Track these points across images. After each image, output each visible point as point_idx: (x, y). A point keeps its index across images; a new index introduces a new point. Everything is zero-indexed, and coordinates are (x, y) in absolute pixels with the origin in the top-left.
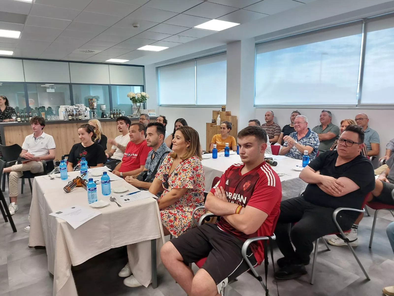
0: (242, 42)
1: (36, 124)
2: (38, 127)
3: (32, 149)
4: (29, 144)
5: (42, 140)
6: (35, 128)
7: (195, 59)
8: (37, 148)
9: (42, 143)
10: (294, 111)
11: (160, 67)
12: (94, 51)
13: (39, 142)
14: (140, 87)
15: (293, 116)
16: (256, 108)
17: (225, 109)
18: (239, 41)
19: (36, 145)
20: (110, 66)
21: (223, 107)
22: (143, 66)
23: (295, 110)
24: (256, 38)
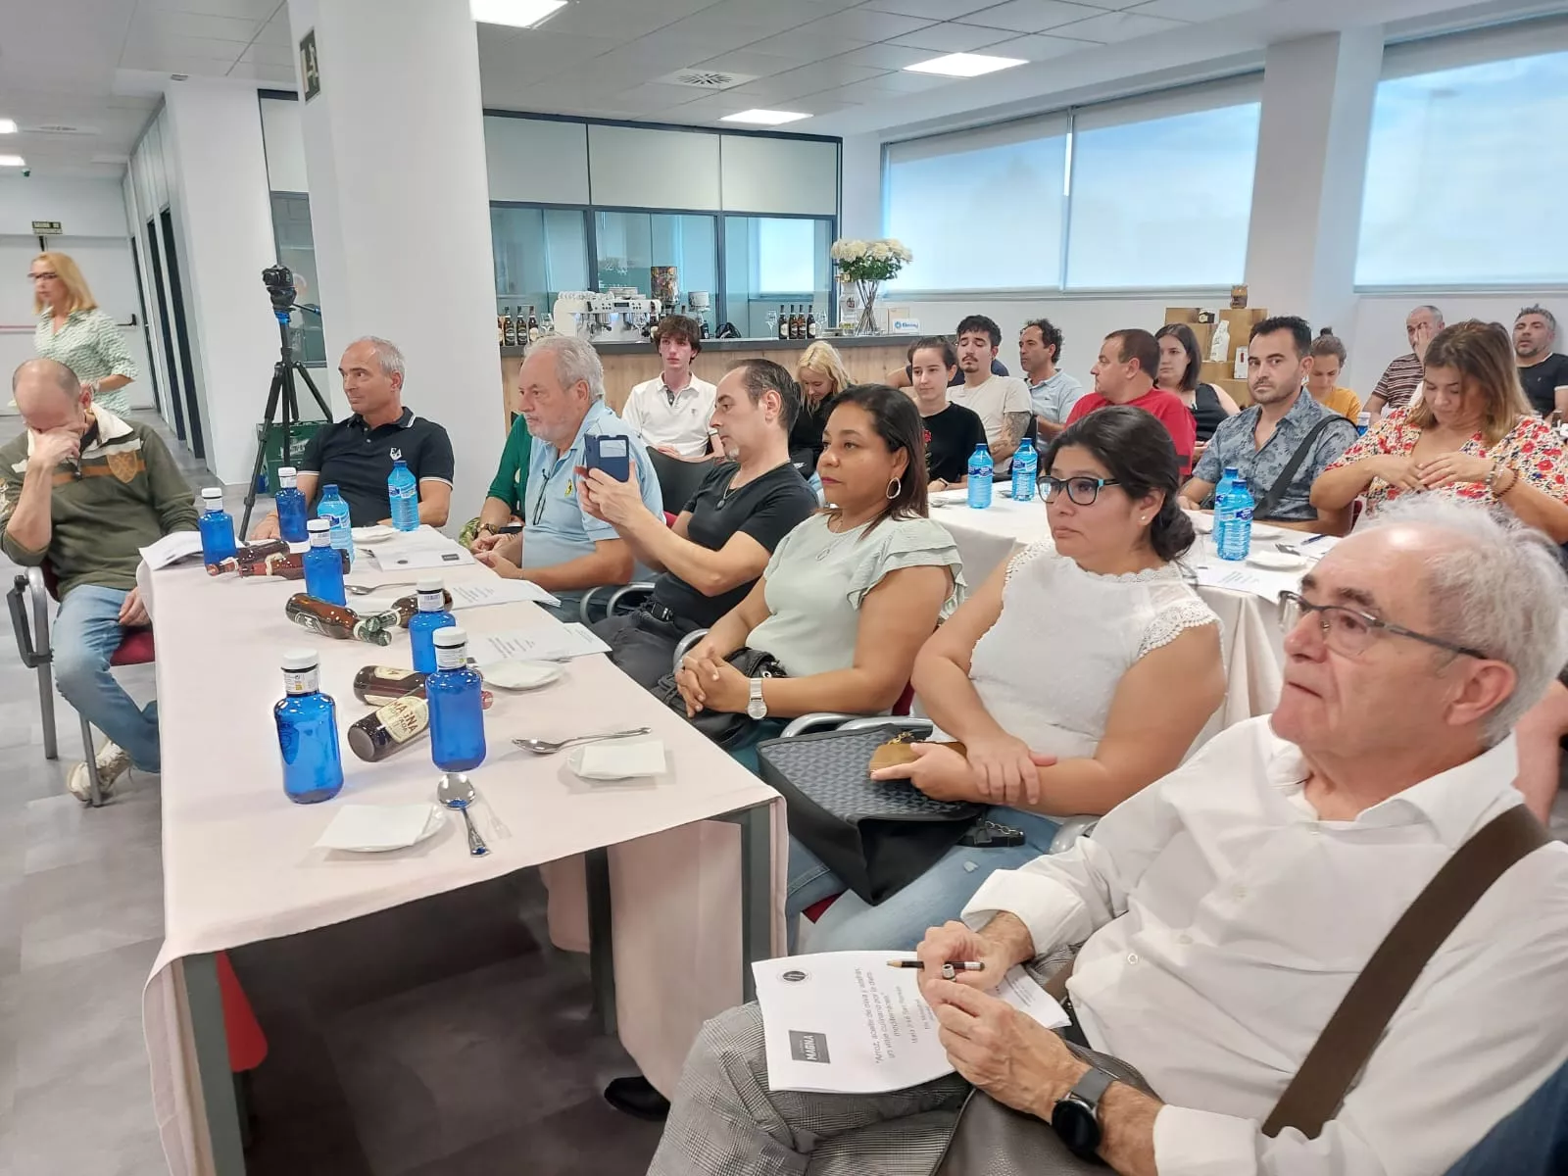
0: (1343, 39)
1: (680, 342)
2: (684, 352)
3: (659, 432)
4: (648, 414)
5: (694, 403)
6: (678, 356)
7: (1073, 107)
8: (680, 428)
9: (693, 410)
10: (1525, 308)
11: (891, 143)
12: (727, 75)
13: (684, 409)
14: (811, 222)
15: (1520, 328)
16: (1362, 297)
17: (1245, 299)
18: (1332, 36)
19: (674, 419)
20: (727, 139)
21: (1240, 293)
22: (838, 140)
23: (1530, 304)
24: (1389, 27)
